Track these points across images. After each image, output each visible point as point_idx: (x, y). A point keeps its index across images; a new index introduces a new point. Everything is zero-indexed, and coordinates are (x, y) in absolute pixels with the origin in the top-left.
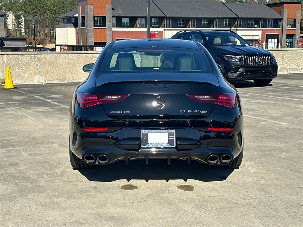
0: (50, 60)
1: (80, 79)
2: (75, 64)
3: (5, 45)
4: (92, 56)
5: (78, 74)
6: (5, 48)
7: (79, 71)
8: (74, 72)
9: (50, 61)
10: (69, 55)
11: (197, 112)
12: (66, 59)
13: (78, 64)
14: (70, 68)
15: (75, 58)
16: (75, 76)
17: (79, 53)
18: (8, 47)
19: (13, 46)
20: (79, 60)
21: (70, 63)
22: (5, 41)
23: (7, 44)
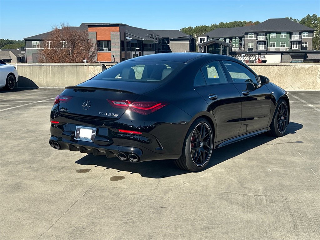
0: (260, 70)
1: (287, 88)
2: (283, 75)
3: (308, 58)
4: (300, 68)
5: (285, 84)
6: (308, 60)
7: (286, 81)
8: (281, 81)
9: (260, 72)
10: (278, 66)
11: (110, 115)
12: (275, 70)
13: (286, 74)
14: (278, 78)
15: (283, 69)
16: (282, 85)
17: (287, 65)
18: (311, 59)
19: (315, 58)
20: (287, 71)
21: (278, 73)
22: (308, 54)
23: (310, 56)
